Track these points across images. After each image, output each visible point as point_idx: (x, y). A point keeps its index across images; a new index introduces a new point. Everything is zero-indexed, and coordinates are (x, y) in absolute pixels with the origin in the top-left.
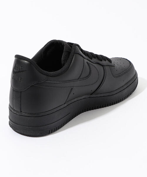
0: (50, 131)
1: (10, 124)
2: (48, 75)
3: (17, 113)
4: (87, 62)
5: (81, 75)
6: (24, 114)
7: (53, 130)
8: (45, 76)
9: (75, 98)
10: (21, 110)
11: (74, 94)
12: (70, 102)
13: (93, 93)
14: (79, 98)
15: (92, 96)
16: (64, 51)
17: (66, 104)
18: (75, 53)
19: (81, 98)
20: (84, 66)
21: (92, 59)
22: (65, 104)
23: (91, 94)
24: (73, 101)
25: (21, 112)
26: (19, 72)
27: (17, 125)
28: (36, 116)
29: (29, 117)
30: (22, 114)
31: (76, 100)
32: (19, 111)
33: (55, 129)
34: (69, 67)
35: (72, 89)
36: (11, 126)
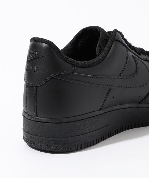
0: (78, 146)
1: (24, 137)
2: (74, 65)
3: (32, 119)
4: (132, 56)
5: (123, 71)
6: (41, 118)
7: (83, 146)
8: (70, 66)
9: (116, 105)
10: (37, 114)
11: (113, 97)
12: (107, 110)
13: (142, 101)
14: (122, 106)
15: (141, 105)
16: (100, 38)
17: (102, 111)
18: (114, 40)
19: (125, 107)
20: (127, 59)
21: (141, 55)
22: (100, 110)
23: (140, 103)
24: (113, 108)
25: (37, 116)
26: (35, 59)
27: (31, 136)
28: (57, 122)
29: (48, 123)
30: (38, 119)
31: (117, 107)
32: (35, 115)
33: (87, 144)
34: (106, 57)
35: (110, 89)
36: (25, 139)
